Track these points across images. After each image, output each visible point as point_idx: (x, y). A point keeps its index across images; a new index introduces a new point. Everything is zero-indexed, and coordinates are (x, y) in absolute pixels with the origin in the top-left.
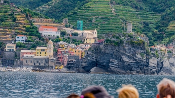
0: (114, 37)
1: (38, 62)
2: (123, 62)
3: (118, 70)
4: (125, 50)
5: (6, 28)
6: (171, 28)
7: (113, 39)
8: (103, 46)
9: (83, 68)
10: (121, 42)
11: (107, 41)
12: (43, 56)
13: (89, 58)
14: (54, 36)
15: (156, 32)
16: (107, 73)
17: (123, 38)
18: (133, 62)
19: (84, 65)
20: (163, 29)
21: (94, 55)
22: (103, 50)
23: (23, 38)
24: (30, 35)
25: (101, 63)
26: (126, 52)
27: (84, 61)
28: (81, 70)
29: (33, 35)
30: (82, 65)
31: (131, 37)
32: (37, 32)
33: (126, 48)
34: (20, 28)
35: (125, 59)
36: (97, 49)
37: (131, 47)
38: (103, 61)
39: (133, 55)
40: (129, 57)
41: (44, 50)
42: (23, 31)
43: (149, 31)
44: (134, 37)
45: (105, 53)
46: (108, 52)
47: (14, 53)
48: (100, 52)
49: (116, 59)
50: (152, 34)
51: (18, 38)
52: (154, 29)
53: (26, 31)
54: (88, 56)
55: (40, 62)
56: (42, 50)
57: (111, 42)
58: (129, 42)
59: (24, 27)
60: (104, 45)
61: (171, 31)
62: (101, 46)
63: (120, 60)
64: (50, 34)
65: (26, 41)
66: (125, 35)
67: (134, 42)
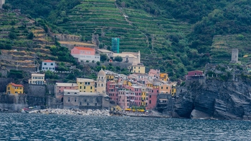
0: (218, 69)
1: (85, 101)
2: (233, 103)
3: (226, 114)
4: (234, 86)
5: (21, 50)
6: (218, 47)
7: (218, 72)
8: (204, 81)
9: (176, 111)
10: (229, 75)
11: (210, 74)
12: (88, 92)
13: (184, 98)
14: (93, 62)
15: (195, 53)
16: (212, 118)
17: (231, 69)
18: (246, 103)
19: (178, 106)
21: (191, 93)
22: (204, 87)
23: (52, 64)
24: (60, 60)
25: (202, 104)
26: (236, 89)
27: (178, 101)
28: (174, 113)
29: (65, 61)
30: (175, 107)
31: (241, 69)
32: (70, 55)
33: (236, 84)
34: (41, 48)
35: (235, 99)
36: (195, 85)
37: (242, 83)
38: (205, 102)
39: (245, 93)
40: (240, 97)
41: (89, 83)
42: (48, 53)
44: (244, 68)
45: (207, 91)
46: (212, 89)
47: (44, 87)
48: (201, 88)
49: (222, 99)
50: (188, 56)
51: (45, 64)
53: (52, 54)
54: (182, 94)
55: (88, 100)
56: (86, 83)
57: (215, 75)
58: (239, 76)
59: (47, 48)
60: (207, 80)
62: (201, 81)
63: (228, 100)
64: (88, 59)
65: (56, 69)
66: (232, 66)
67: (246, 77)
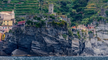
0: (35, 18)
2: (46, 43)
3: (40, 52)
4: (46, 31)
6: (90, 7)
7: (34, 21)
8: (24, 28)
9: (3, 51)
10: (43, 23)
11: (28, 22)
13: (10, 41)
15: (74, 12)
16: (29, 55)
17: (45, 19)
18: (56, 43)
19: (5, 47)
20: (81, 9)
21: (15, 37)
22: (24, 32)
25: (23, 45)
26: (48, 33)
27: (5, 43)
28: (2, 52)
30: (3, 48)
31: (53, 18)
33: (48, 29)
35: (47, 40)
36: (18, 31)
37: (53, 29)
38: (25, 43)
39: (56, 36)
40: (51, 39)
43: (67, 11)
44: (56, 18)
45: (26, 35)
46: (30, 34)
49: (38, 41)
50: (71, 14)
52: (71, 9)
54: (8, 38)
57: (32, 23)
58: (50, 23)
60: (26, 27)
61: (90, 11)
62: (23, 28)
63: (42, 41)
66: (46, 16)
67: (56, 24)
